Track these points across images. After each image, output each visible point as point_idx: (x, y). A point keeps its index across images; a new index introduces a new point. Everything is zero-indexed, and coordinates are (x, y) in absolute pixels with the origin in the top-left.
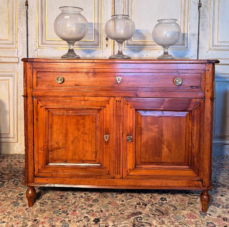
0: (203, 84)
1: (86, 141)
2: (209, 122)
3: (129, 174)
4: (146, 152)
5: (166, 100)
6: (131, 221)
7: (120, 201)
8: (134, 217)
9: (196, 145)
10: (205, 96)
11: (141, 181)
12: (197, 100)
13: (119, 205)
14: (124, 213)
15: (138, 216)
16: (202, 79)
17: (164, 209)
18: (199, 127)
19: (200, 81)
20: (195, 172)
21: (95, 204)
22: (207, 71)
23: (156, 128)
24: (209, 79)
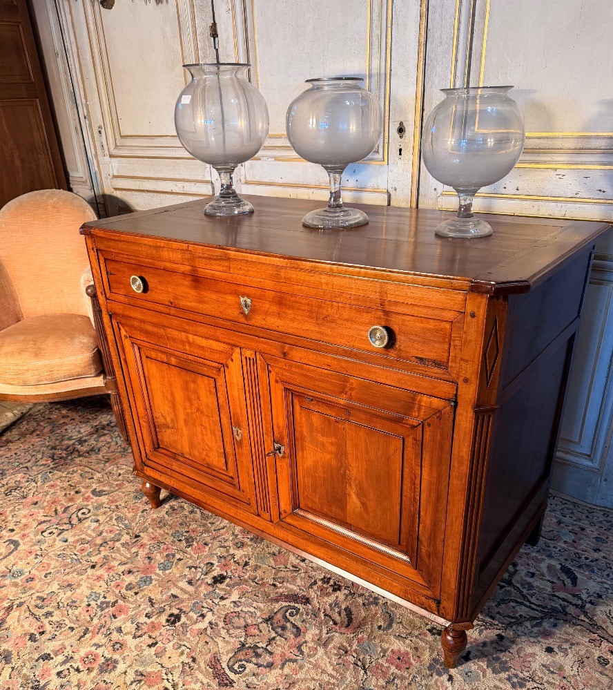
0: (456, 357)
1: (205, 428)
2: (465, 471)
3: (284, 520)
4: (314, 490)
5: (352, 381)
6: (275, 607)
7: (299, 558)
8: (287, 604)
9: (426, 514)
10: (456, 395)
11: (309, 544)
12: (431, 402)
13: (289, 566)
14: (279, 585)
15: (296, 605)
16: (454, 340)
17: (363, 615)
18: (435, 474)
19: (446, 346)
20: (423, 578)
21: (250, 546)
22: (469, 317)
23: (332, 444)
24: (473, 344)
